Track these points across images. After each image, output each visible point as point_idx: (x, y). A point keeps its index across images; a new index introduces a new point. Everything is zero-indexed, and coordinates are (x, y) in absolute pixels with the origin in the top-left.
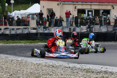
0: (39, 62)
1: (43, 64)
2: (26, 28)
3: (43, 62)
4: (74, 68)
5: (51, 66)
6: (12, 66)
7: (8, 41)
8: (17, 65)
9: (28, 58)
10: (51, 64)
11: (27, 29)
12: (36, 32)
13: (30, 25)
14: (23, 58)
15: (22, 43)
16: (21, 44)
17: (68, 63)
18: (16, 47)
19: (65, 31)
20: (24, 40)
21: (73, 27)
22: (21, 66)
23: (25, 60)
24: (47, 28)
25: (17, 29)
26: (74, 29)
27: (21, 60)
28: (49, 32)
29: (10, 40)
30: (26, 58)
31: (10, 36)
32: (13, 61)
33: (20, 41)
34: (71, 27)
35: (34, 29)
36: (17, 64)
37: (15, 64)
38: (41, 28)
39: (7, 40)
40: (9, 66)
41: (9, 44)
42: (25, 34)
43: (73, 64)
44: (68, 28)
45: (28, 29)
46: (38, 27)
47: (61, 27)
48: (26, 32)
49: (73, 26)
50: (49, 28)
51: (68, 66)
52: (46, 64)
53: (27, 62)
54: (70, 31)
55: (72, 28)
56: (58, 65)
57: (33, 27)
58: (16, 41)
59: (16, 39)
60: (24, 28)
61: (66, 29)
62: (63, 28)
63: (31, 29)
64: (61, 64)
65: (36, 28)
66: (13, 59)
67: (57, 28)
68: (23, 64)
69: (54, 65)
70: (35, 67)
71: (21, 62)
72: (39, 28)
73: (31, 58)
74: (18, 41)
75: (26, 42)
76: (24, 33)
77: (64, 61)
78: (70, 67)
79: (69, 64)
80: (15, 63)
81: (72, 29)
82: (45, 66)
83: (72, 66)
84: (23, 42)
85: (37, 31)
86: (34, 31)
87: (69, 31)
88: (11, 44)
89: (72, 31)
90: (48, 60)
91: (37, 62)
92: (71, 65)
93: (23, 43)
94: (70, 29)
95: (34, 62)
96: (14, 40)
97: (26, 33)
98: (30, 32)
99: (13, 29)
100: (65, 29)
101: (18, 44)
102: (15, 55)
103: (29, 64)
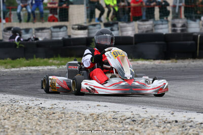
0: (97, 111)
1: (108, 116)
2: (60, 27)
3: (107, 109)
4: (187, 122)
5: (128, 120)
6: (29, 122)
7: (15, 61)
8: (42, 120)
9: (69, 102)
10: (129, 114)
11: (62, 30)
12: (86, 36)
13: (70, 17)
14: (56, 101)
15: (51, 65)
16: (49, 67)
17: (171, 110)
18: (38, 74)
19: (160, 31)
20: (57, 56)
21: (181, 21)
22: (53, 121)
23: (61, 106)
24: (116, 26)
25: (38, 30)
26: (184, 26)
27: (50, 107)
28: (120, 35)
29: (21, 59)
30: (62, 101)
31: (20, 47)
32: (31, 111)
33: (45, 59)
34: (176, 21)
35: (81, 28)
36: (40, 118)
37: (36, 118)
38: (98, 26)
39: (14, 58)
40: (21, 122)
41: (18, 69)
42: (58, 41)
43: (185, 114)
44: (170, 24)
45: (65, 28)
46: (92, 23)
47: (151, 22)
48: (60, 35)
49: (180, 18)
50: (120, 24)
51: (172, 118)
52: (116, 116)
53: (65, 111)
54: (174, 31)
55: (179, 23)
56: (146, 116)
57: (78, 23)
58: (37, 60)
59: (35, 56)
60: (55, 27)
61: (164, 26)
62: (155, 23)
63: (73, 29)
64: (154, 115)
65: (85, 25)
66: (31, 104)
67: (141, 23)
68: (57, 117)
69: (136, 116)
70: (86, 122)
71: (52, 111)
72: (94, 25)
73: (77, 101)
74: (42, 61)
75: (63, 62)
76: (55, 39)
77: (162, 107)
78: (176, 122)
79: (176, 114)
80: (36, 115)
81: (180, 25)
82: (112, 120)
83: (183, 119)
84: (55, 62)
85: (89, 33)
86: (82, 34)
87: (170, 32)
88: (24, 68)
89: (179, 32)
90: (121, 105)
91: (91, 111)
92: (181, 116)
93: (55, 65)
94: (174, 25)
95: (84, 111)
96: (32, 57)
97: (60, 38)
98: (70, 36)
99: (27, 31)
100: (161, 26)
101: (40, 68)
102: (34, 95)
103: (71, 117)
